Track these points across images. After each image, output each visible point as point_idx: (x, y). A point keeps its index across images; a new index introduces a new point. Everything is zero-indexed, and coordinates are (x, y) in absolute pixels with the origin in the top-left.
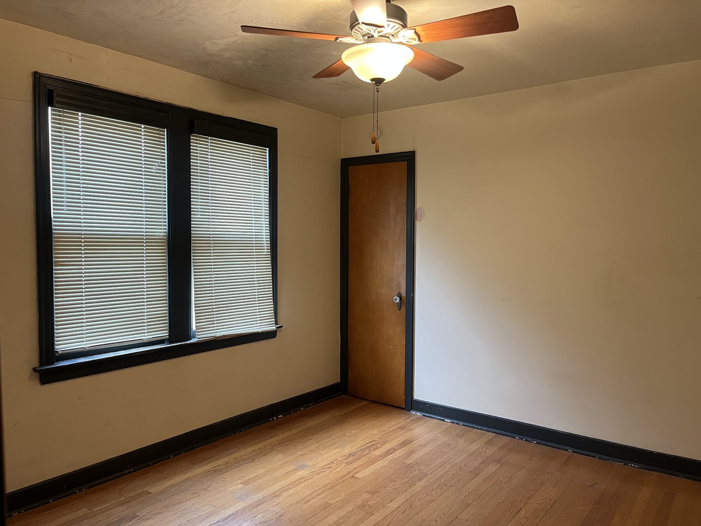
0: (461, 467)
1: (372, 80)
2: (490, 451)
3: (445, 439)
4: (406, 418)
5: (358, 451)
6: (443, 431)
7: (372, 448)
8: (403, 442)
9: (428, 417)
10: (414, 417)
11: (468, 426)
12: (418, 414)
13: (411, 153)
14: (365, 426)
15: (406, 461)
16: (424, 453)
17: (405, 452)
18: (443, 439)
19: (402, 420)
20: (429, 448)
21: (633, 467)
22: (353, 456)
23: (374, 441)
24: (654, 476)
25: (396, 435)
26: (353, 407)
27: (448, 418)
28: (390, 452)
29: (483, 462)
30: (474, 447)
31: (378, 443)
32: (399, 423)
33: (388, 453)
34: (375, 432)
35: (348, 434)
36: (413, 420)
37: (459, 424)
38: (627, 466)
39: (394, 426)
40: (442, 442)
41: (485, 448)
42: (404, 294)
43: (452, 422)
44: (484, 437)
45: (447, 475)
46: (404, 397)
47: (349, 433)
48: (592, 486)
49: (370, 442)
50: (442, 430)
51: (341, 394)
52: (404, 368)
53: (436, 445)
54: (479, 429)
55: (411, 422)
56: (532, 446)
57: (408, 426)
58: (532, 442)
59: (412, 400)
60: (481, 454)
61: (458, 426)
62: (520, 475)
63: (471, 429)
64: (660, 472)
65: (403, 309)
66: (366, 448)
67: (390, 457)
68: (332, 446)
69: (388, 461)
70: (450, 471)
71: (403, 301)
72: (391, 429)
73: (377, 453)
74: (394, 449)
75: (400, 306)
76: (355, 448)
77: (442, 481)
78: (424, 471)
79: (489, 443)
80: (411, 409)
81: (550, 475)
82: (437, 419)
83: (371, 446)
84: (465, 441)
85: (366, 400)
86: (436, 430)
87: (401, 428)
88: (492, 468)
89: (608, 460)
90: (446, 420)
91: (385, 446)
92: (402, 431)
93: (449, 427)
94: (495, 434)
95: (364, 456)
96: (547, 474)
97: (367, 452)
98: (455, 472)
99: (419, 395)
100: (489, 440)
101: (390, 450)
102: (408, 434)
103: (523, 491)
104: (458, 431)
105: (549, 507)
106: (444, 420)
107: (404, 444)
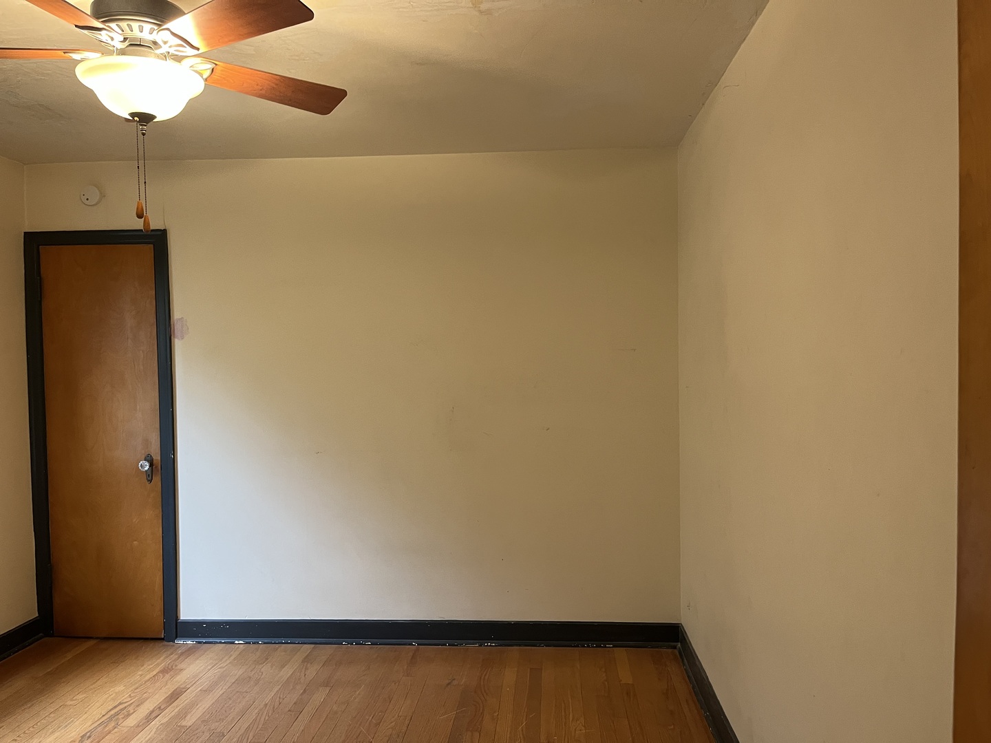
0: (274, 707)
1: (133, 115)
2: (312, 671)
3: (240, 672)
4: (169, 653)
5: (96, 728)
6: (234, 659)
7: (120, 716)
8: (173, 693)
9: (205, 643)
10: (183, 649)
11: (272, 643)
12: (189, 642)
13: (159, 233)
14: (99, 683)
15: (184, 723)
16: (211, 703)
17: (178, 708)
18: (238, 672)
19: (162, 658)
20: (218, 692)
21: (490, 646)
22: (89, 737)
23: (120, 704)
24: (514, 652)
25: (158, 684)
26: (69, 656)
27: (239, 637)
28: (154, 715)
29: (305, 691)
30: (287, 672)
31: (130, 705)
32: (158, 665)
33: (149, 718)
34: (120, 688)
35: (71, 703)
36: (182, 654)
37: (258, 643)
38: (483, 647)
39: (150, 671)
40: (237, 677)
41: (304, 669)
42: (157, 457)
43: (247, 643)
44: (298, 653)
45: (255, 726)
46: (161, 620)
47: (72, 700)
48: (449, 684)
49: (115, 707)
50: (232, 658)
51: (41, 638)
52: (161, 573)
53: (228, 684)
54: (289, 643)
55: (179, 657)
56: (366, 650)
57: (176, 666)
58: (365, 644)
59: (176, 623)
60: (299, 679)
61: (256, 646)
62: (359, 694)
63: (277, 646)
64: (520, 646)
65: (157, 479)
66: (110, 719)
67: (156, 723)
68: (45, 731)
69: (154, 730)
70: (259, 718)
71: (156, 467)
72: (148, 677)
73: (132, 721)
74: (160, 708)
75: (150, 476)
76: (90, 723)
77: (251, 738)
78: (219, 730)
79: (307, 660)
80: (176, 637)
81: (397, 684)
82: (221, 643)
83: (117, 714)
84: (272, 667)
85: (91, 638)
86: (224, 660)
87: (164, 671)
88: (320, 696)
89: (460, 645)
90: (237, 642)
91: (142, 706)
92: (167, 676)
93: (244, 650)
94: (313, 646)
95: (110, 732)
96: (393, 684)
97: (112, 724)
98: (267, 718)
99: (188, 611)
100: (307, 657)
101: (153, 711)
102: (178, 678)
103: (367, 718)
104: (258, 654)
105: (405, 729)
106: (233, 643)
107: (175, 696)
